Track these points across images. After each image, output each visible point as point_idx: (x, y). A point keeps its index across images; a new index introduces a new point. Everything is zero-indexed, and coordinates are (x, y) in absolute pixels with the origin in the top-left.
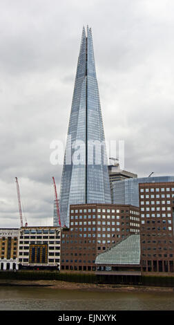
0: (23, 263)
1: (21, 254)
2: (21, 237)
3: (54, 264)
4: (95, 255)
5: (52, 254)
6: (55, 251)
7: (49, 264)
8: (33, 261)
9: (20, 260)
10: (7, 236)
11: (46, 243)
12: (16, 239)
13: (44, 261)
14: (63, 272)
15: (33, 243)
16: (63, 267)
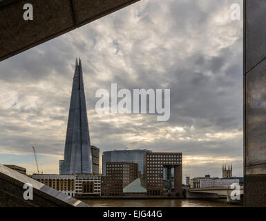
0: (78, 193)
1: (77, 188)
2: (77, 179)
3: (98, 193)
4: (122, 188)
5: (96, 188)
6: (97, 186)
7: (94, 193)
8: (85, 192)
9: (77, 191)
10: (67, 179)
11: (92, 182)
12: (73, 180)
13: (91, 192)
14: (103, 197)
15: (84, 182)
16: (102, 195)
